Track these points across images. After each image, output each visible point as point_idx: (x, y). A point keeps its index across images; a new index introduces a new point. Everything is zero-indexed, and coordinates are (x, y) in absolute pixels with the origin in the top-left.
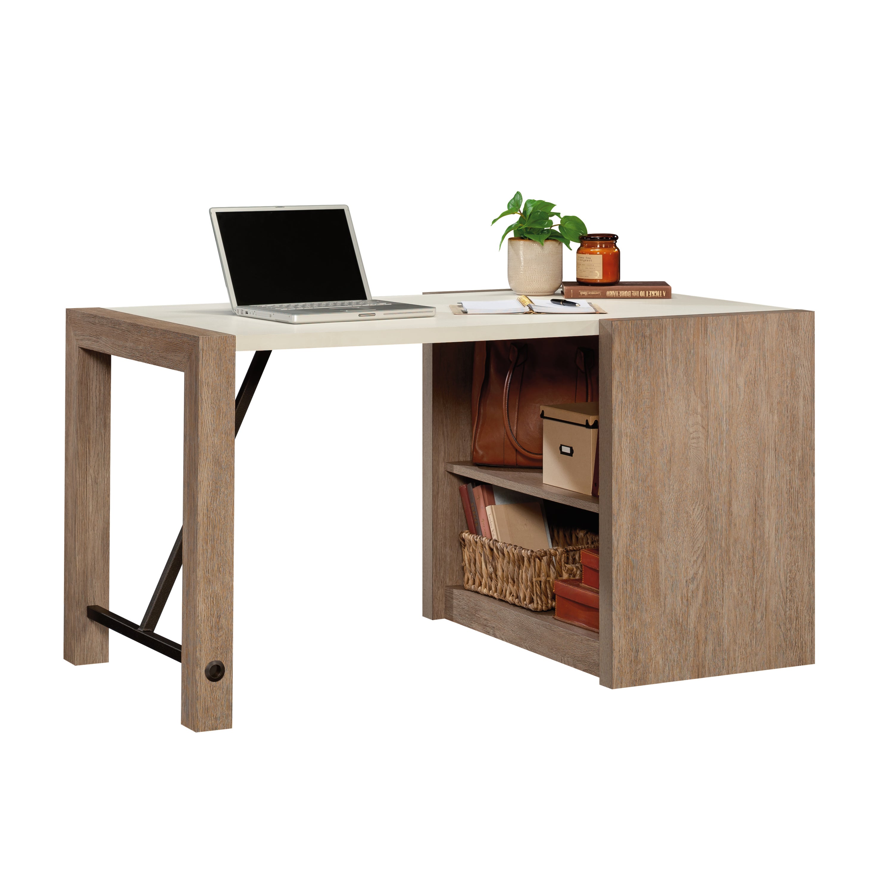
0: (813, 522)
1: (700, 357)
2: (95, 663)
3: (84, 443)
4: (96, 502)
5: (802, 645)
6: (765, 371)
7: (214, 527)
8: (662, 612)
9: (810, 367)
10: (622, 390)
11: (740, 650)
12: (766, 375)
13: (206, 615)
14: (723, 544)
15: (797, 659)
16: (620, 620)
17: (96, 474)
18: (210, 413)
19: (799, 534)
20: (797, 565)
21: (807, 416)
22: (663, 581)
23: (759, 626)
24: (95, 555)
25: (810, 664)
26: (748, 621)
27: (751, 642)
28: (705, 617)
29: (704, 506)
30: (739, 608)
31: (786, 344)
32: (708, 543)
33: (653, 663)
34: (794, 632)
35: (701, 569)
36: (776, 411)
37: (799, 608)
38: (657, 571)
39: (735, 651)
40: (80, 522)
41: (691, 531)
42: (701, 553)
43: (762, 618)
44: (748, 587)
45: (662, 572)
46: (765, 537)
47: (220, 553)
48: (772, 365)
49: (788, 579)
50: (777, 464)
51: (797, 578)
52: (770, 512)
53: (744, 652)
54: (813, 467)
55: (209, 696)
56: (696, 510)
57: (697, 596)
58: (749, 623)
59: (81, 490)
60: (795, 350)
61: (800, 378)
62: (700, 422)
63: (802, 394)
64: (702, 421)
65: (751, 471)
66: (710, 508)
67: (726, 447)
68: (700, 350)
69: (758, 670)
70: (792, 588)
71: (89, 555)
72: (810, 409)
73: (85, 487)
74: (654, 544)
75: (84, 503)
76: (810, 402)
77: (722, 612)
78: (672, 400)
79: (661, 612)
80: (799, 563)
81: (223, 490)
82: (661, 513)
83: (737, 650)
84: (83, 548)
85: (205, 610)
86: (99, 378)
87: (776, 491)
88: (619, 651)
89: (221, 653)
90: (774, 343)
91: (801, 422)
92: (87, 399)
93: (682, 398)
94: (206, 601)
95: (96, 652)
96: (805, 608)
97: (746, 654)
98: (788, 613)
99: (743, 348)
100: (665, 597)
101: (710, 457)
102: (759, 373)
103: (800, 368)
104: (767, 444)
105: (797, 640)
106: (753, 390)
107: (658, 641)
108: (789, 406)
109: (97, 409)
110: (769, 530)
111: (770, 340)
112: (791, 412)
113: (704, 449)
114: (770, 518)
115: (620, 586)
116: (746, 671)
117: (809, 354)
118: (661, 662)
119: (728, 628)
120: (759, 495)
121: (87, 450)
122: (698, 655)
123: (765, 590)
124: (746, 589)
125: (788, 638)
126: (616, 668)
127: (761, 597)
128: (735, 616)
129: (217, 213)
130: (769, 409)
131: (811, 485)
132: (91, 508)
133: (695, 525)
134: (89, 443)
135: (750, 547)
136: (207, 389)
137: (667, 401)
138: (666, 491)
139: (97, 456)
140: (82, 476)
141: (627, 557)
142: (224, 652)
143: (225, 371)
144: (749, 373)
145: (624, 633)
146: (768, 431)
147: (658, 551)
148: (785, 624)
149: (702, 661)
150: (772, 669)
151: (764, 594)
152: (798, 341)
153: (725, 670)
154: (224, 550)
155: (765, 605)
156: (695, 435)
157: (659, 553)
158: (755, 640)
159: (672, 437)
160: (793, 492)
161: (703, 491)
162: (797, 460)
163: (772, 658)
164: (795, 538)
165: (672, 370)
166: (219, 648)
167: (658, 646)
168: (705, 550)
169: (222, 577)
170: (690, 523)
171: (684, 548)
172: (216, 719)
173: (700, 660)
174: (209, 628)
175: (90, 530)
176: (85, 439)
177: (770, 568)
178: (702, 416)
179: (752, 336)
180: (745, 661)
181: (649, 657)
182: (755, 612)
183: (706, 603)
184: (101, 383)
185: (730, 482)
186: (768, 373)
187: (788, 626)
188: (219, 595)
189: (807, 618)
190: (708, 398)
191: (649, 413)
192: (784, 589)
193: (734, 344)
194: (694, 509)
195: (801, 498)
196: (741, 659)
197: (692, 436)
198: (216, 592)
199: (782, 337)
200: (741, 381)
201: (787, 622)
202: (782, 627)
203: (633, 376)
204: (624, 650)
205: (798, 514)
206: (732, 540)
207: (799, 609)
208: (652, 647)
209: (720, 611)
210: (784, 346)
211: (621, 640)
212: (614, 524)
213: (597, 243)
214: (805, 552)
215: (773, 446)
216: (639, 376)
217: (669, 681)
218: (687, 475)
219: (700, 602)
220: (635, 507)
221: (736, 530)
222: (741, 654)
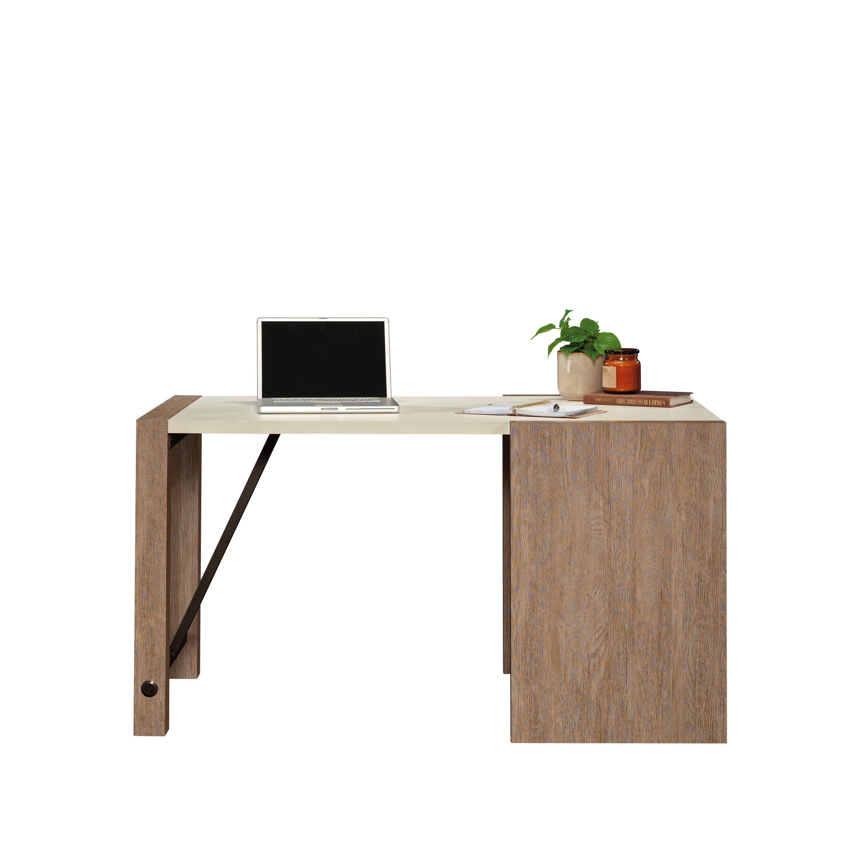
0: (725, 614)
1: (602, 458)
2: (185, 679)
3: (176, 503)
4: (186, 550)
5: (713, 725)
6: (672, 474)
7: (149, 573)
8: (563, 680)
9: (721, 472)
10: (520, 483)
11: (645, 723)
12: (673, 478)
13: (141, 643)
14: (627, 626)
15: (707, 736)
16: (519, 684)
17: (186, 528)
18: (145, 481)
19: (709, 624)
20: (706, 652)
21: (717, 518)
22: (564, 654)
23: (665, 703)
24: (185, 592)
25: (721, 743)
26: (654, 697)
27: (657, 716)
28: (607, 689)
29: (606, 590)
30: (644, 685)
31: (695, 451)
32: (611, 624)
33: (553, 724)
34: (704, 712)
35: (603, 647)
36: (683, 511)
37: (709, 690)
38: (557, 644)
39: (639, 723)
40: (173, 565)
41: (593, 612)
42: (603, 632)
43: (669, 696)
44: (654, 667)
45: (562, 645)
46: (672, 623)
47: (154, 594)
48: (679, 469)
49: (697, 663)
50: (685, 559)
51: (707, 663)
52: (678, 601)
53: (649, 725)
54: (725, 564)
55: (144, 708)
56: (598, 593)
57: (599, 669)
58: (655, 699)
59: (173, 539)
60: (704, 457)
61: (710, 483)
62: (602, 516)
63: (712, 497)
64: (604, 515)
65: (656, 563)
66: (612, 593)
67: (629, 540)
68: (602, 452)
69: (665, 743)
70: (702, 672)
71: (180, 591)
72: (721, 511)
73: (177, 538)
74: (554, 620)
75: (176, 550)
76: (721, 505)
77: (626, 687)
78: (572, 495)
79: (561, 680)
80: (709, 650)
81: (156, 543)
82: (561, 594)
83: (642, 722)
84: (175, 586)
85: (141, 639)
86: (189, 452)
87: (683, 583)
88: (518, 711)
89: (155, 675)
90: (681, 450)
91: (711, 522)
92: (178, 468)
93: (583, 494)
94: (142, 632)
95: (186, 670)
96: (716, 691)
97: (652, 726)
98: (697, 694)
99: (648, 453)
100: (566, 667)
101: (612, 547)
102: (665, 476)
103: (710, 473)
104: (673, 540)
105: (707, 720)
106: (658, 490)
107: (558, 706)
108: (698, 507)
109: (186, 476)
110: (676, 618)
111: (677, 446)
112: (700, 513)
113: (606, 540)
114: (677, 607)
115: (519, 654)
116: (652, 742)
117: (720, 461)
118: (561, 725)
119: (632, 702)
120: (665, 586)
121: (179, 508)
122: (600, 722)
123: (672, 671)
124: (652, 668)
125: (697, 717)
126: (515, 725)
127: (667, 677)
128: (639, 691)
129: (263, 322)
130: (676, 509)
131: (722, 579)
132: (182, 554)
133: (596, 607)
134: (180, 503)
135: (655, 631)
136: (143, 462)
137: (567, 496)
138: (566, 575)
139: (187, 514)
140: (174, 529)
141: (526, 629)
142: (157, 674)
143: (158, 448)
144: (655, 475)
145: (523, 695)
146: (676, 529)
147: (558, 627)
148: (694, 704)
149: (605, 728)
150: (680, 743)
151: (671, 675)
152: (708, 449)
153: (628, 738)
154: (158, 592)
155: (671, 685)
156: (596, 527)
157: (559, 628)
158: (661, 715)
159: (573, 527)
160: (702, 585)
161: (605, 577)
162: (707, 557)
163: (679, 733)
164: (705, 627)
165: (573, 468)
166: (153, 671)
167: (558, 710)
168: (607, 630)
169: (156, 614)
170: (592, 605)
171: (585, 627)
172: (151, 727)
173: (603, 727)
174: (145, 653)
175: (181, 572)
176: (177, 500)
177: (678, 652)
178: (604, 511)
179: (657, 442)
180: (651, 733)
181: (549, 719)
182: (661, 690)
183: (608, 676)
184: (190, 456)
185: (634, 571)
186: (675, 476)
187: (697, 706)
188: (153, 627)
189: (718, 700)
190: (610, 495)
191: (548, 505)
192: (693, 672)
193: (638, 449)
194: (596, 593)
195: (711, 591)
196: (646, 730)
197: (593, 528)
198: (150, 625)
199: (690, 445)
200: (646, 482)
201: (696, 702)
202: (691, 706)
203: (532, 472)
204: (523, 710)
205: (708, 606)
206: (636, 623)
207: (709, 692)
208: (552, 710)
209: (624, 685)
210: (693, 453)
211: (520, 701)
212: (513, 599)
213: (620, 356)
214: (716, 640)
215: (680, 543)
216: (538, 472)
217: (570, 742)
218: (589, 562)
219: (602, 675)
220: (534, 586)
221: (640, 615)
222: (646, 726)
